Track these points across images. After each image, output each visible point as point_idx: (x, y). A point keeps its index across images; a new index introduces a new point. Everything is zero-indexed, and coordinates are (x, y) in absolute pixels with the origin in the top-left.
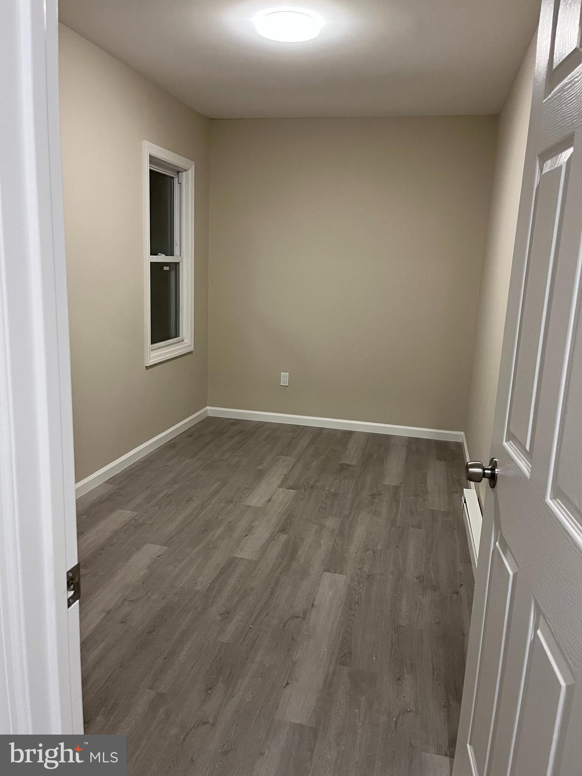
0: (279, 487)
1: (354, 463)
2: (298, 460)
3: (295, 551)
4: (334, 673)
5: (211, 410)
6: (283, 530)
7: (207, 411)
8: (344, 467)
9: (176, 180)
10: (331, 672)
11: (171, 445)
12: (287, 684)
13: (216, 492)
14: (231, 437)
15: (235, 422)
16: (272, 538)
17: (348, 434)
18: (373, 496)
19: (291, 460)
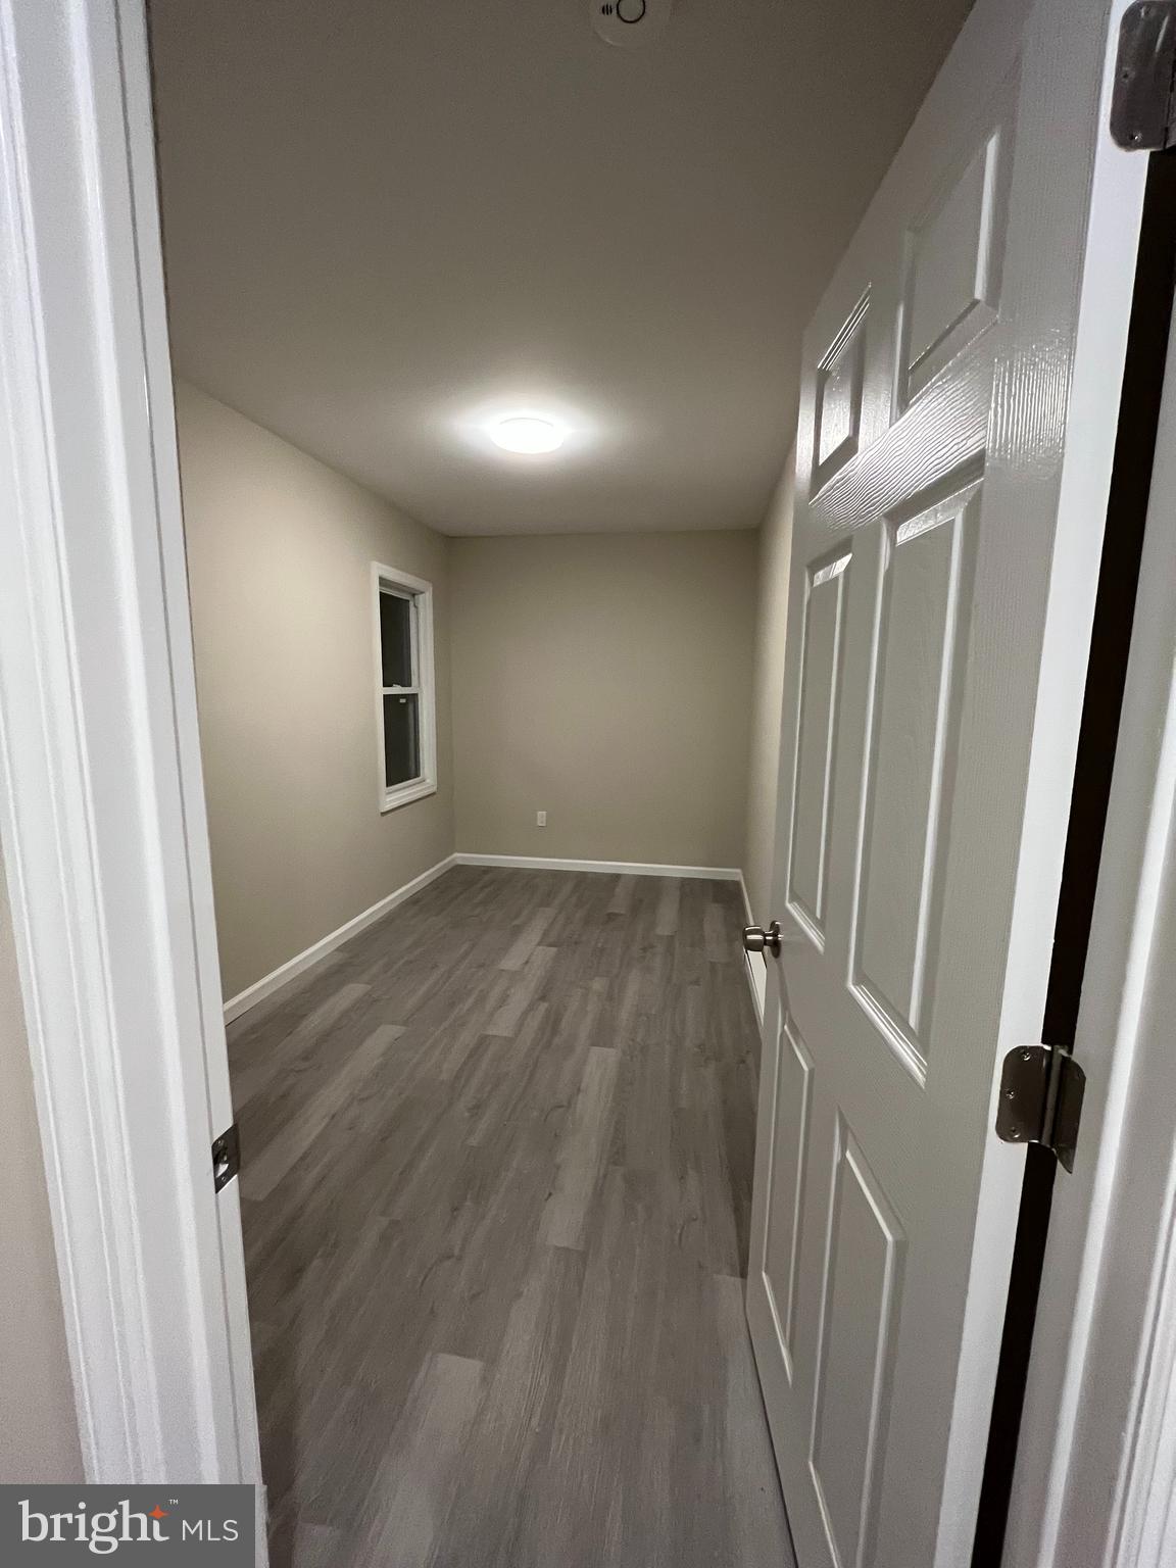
0: (539, 944)
1: (622, 912)
2: (560, 912)
3: (557, 1021)
4: (605, 1176)
5: (460, 857)
6: (543, 998)
7: (453, 860)
8: (611, 917)
9: (411, 604)
10: (601, 1174)
11: (414, 901)
12: (550, 1194)
13: (467, 954)
14: (482, 888)
15: (487, 870)
16: (531, 1007)
17: (616, 878)
18: (644, 950)
19: (550, 912)
